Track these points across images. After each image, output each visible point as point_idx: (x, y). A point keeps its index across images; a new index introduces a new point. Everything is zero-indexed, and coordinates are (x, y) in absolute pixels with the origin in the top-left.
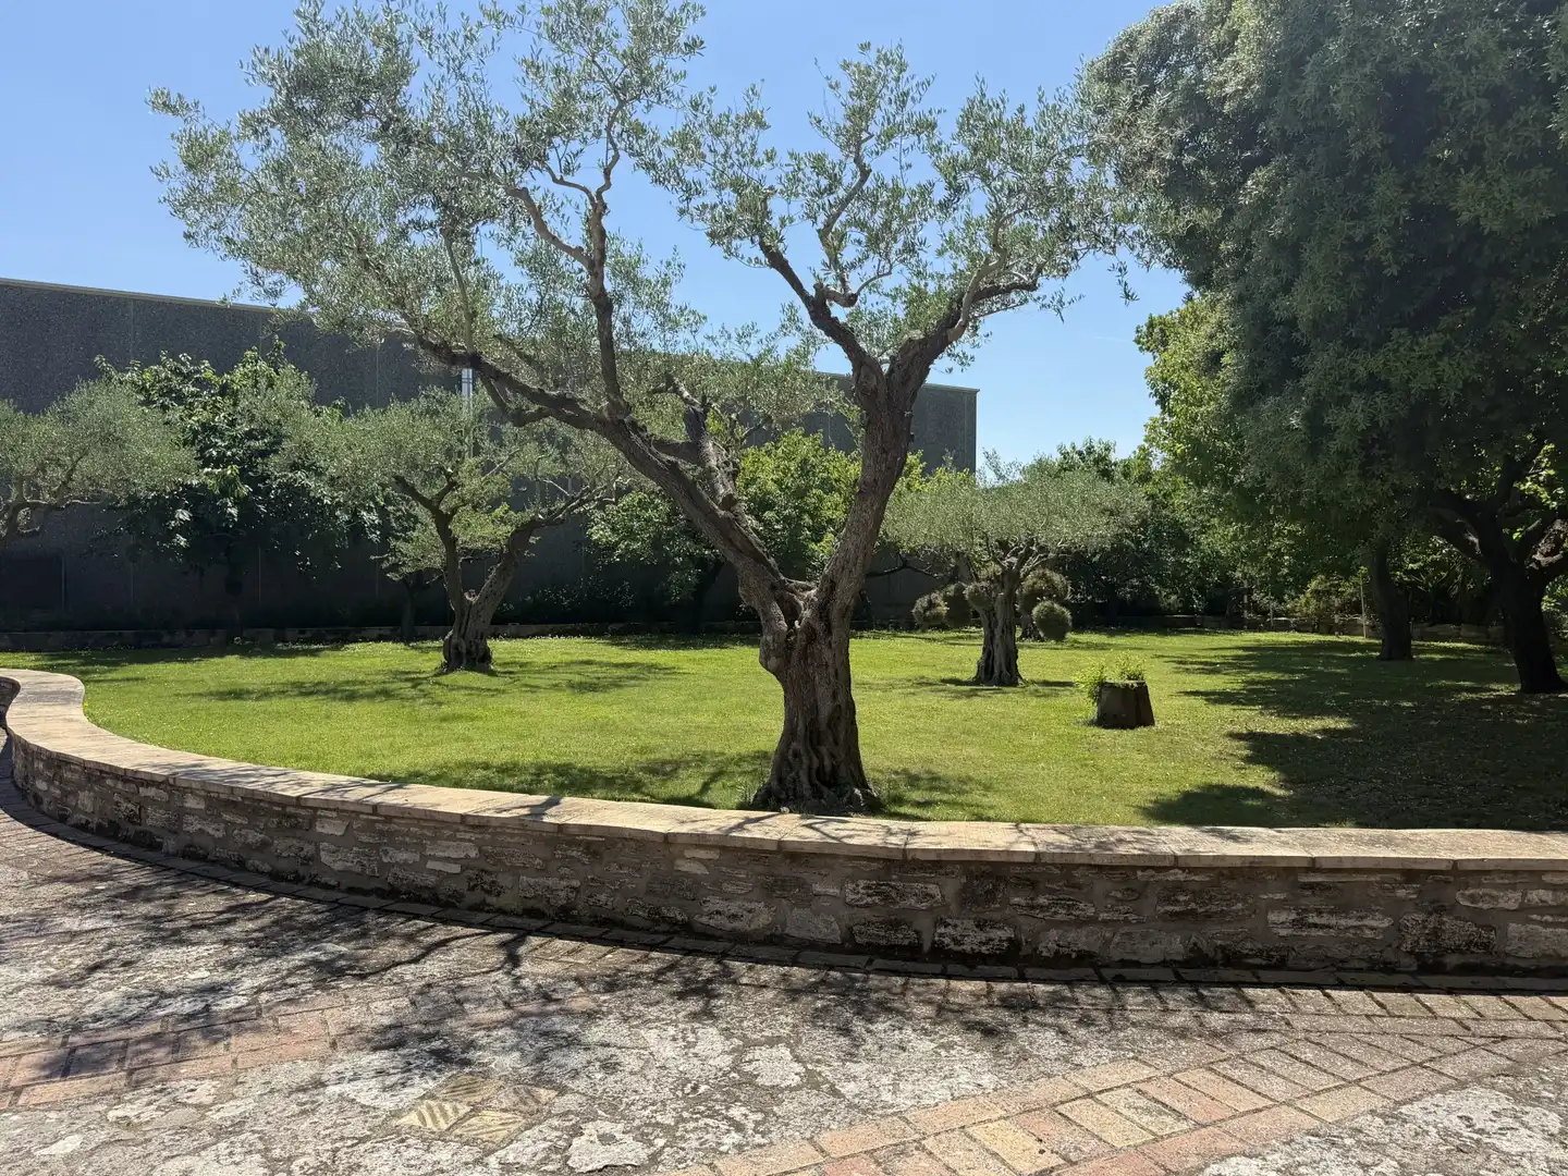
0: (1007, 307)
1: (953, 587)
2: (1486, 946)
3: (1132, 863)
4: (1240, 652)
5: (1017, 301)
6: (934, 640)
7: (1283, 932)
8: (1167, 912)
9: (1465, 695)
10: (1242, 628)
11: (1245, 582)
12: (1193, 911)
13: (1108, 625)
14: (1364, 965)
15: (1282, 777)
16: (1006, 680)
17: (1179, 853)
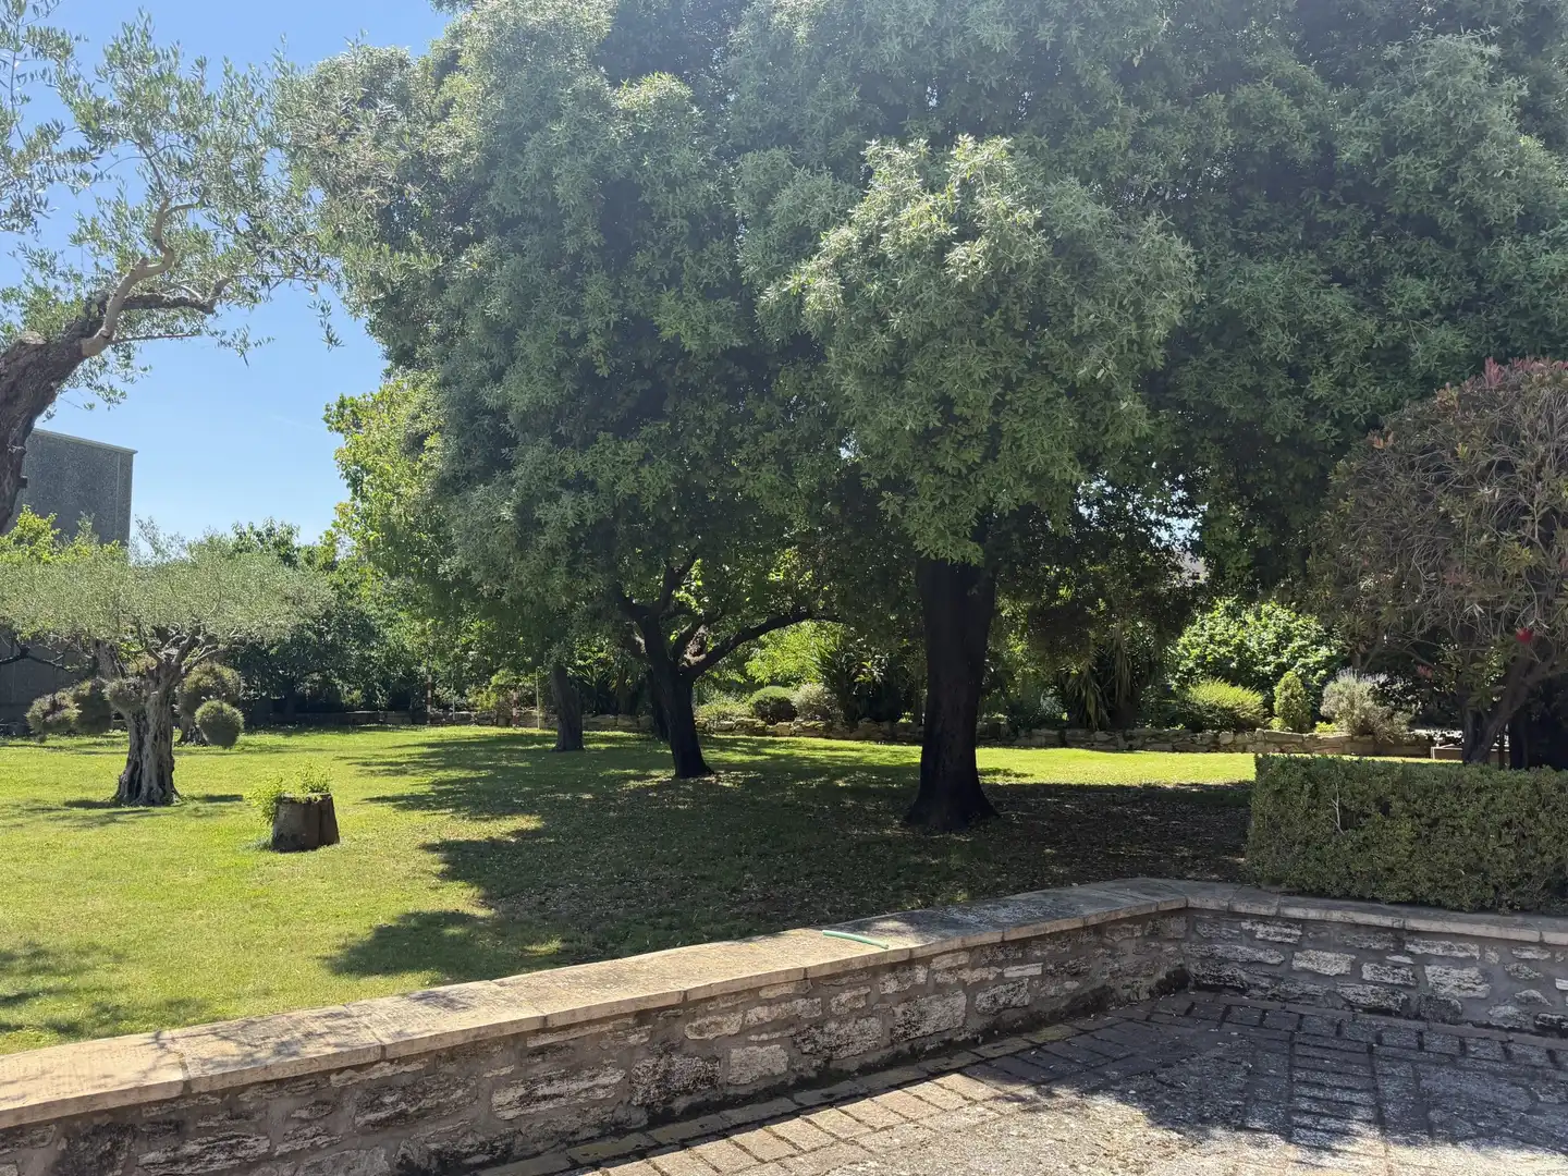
0: (171, 334)
1: (88, 684)
2: (711, 1081)
3: (325, 1066)
4: (425, 750)
5: (187, 330)
6: (61, 748)
7: (510, 1115)
8: (368, 1123)
9: (632, 784)
10: (425, 724)
11: (430, 677)
12: (402, 1115)
13: (283, 723)
14: (595, 1132)
15: (483, 892)
16: (156, 797)
17: (387, 1041)
